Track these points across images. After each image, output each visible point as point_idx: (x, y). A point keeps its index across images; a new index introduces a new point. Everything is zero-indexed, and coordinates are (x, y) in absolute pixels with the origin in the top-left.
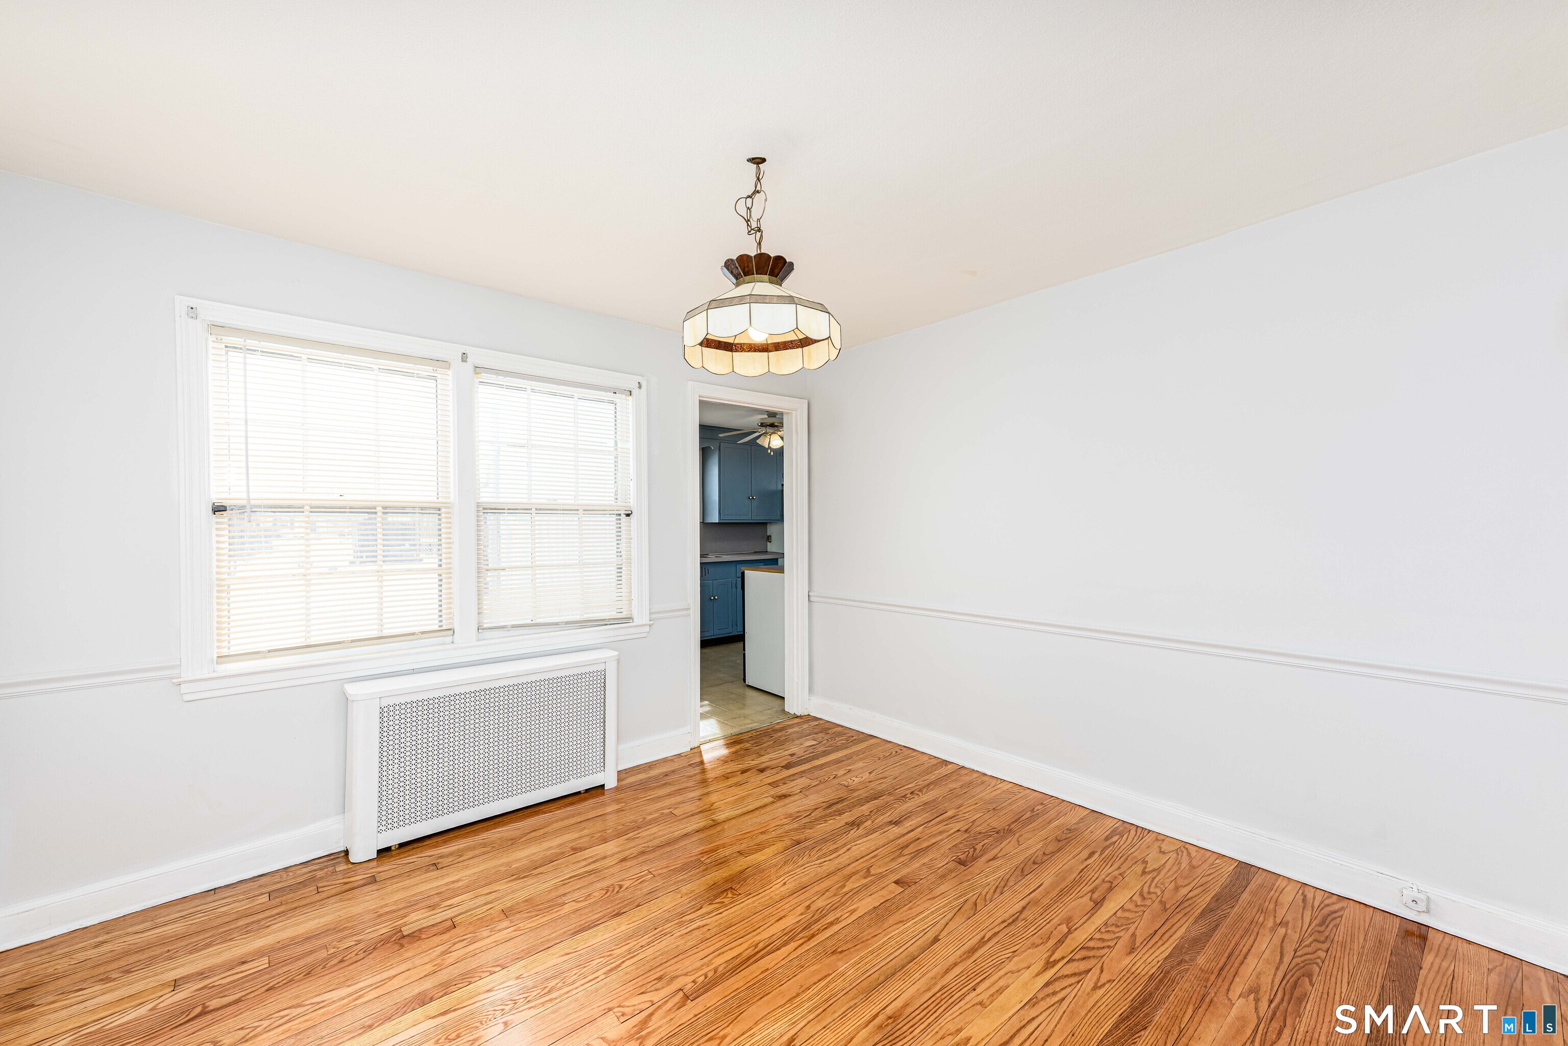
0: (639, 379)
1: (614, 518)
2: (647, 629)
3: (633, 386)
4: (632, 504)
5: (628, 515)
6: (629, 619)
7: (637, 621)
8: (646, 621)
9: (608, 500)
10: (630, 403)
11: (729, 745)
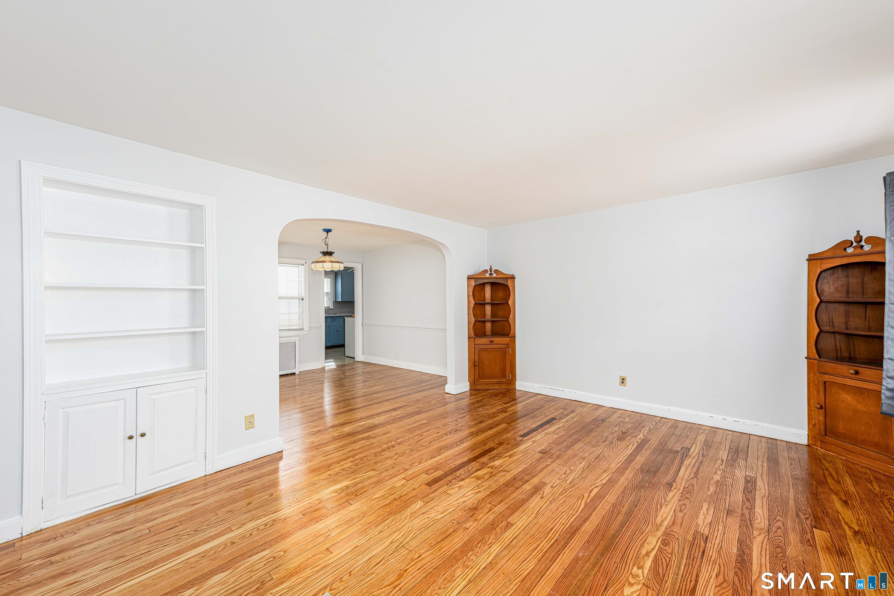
0: (306, 261)
1: (298, 300)
2: (308, 332)
3: (304, 263)
4: (303, 296)
5: (302, 300)
6: (302, 329)
7: (305, 329)
8: (308, 329)
9: (296, 295)
10: (303, 267)
11: (336, 366)
